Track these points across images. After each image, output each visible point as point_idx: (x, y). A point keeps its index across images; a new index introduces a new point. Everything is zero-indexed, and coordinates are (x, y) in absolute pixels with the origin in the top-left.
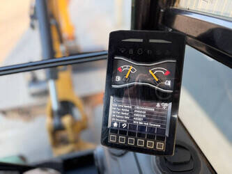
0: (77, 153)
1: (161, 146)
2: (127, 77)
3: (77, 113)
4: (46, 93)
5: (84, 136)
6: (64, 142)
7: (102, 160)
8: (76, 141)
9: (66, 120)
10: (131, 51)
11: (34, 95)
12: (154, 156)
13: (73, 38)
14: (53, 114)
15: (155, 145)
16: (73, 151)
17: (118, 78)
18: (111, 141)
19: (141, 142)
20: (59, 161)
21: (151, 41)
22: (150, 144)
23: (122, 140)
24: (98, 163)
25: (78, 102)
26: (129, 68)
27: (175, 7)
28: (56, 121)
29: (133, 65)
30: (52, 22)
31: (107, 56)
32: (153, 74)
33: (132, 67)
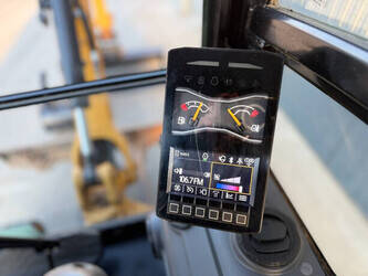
0: (122, 220)
1: (243, 220)
2: (194, 118)
3: (120, 158)
4: (69, 125)
5: (131, 193)
6: (101, 202)
7: (159, 234)
8: (119, 202)
9: (104, 171)
10: (201, 81)
11: (50, 128)
12: (234, 234)
13: (111, 35)
14: (81, 161)
15: (234, 218)
16: (114, 216)
17: (182, 121)
18: (170, 211)
19: (214, 214)
20: (94, 232)
21: (231, 65)
22: (228, 217)
23: (187, 210)
24: (153, 238)
25: (120, 140)
26: (198, 104)
27: (271, 6)
28: (88, 172)
29: (205, 102)
30: (77, 12)
31: (165, 79)
32: (233, 115)
33: (202, 104)
